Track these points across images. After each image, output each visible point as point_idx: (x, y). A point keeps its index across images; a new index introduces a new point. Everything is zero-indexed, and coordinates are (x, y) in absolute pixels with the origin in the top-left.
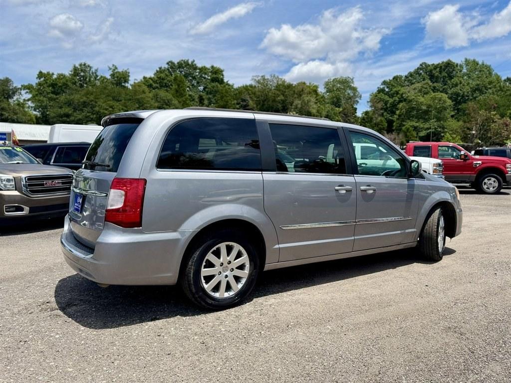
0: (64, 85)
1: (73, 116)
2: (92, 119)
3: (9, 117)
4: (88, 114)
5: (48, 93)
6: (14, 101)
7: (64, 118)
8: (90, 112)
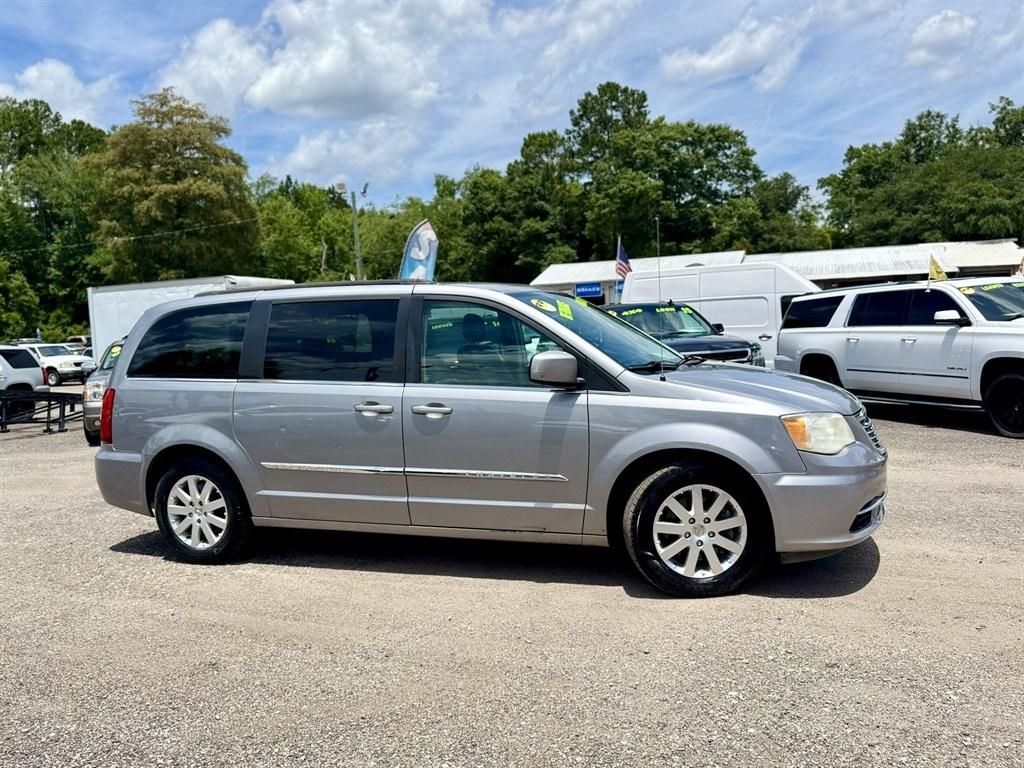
0: (884, 165)
1: (896, 224)
2: (933, 225)
3: (781, 243)
4: (925, 216)
5: (855, 187)
6: (797, 212)
7: (878, 231)
8: (929, 212)
